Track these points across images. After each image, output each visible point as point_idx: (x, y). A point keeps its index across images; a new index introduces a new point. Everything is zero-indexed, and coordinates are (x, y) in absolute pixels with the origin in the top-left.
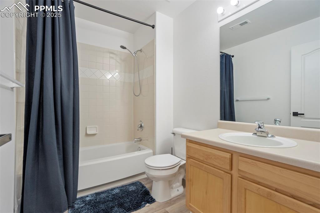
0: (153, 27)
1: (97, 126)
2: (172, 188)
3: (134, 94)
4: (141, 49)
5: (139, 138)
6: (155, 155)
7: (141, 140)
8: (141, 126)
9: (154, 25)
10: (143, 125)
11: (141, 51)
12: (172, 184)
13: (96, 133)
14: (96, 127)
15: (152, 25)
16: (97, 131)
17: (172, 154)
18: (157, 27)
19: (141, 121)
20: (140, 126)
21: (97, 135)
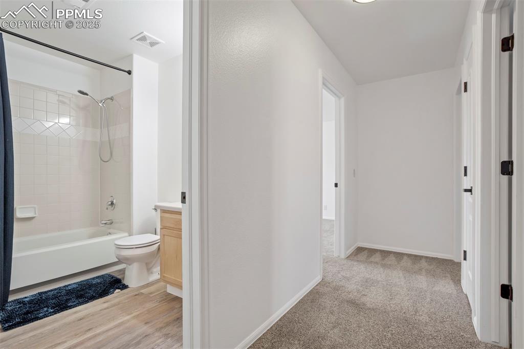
0: (129, 73)
1: (35, 206)
2: (152, 273)
3: (101, 159)
4: (112, 97)
5: (109, 220)
6: (132, 235)
7: (112, 222)
8: (112, 204)
9: (130, 71)
10: (114, 201)
11: (112, 99)
12: (151, 268)
13: (34, 216)
14: (35, 208)
15: (127, 70)
16: (36, 214)
17: (156, 234)
18: (134, 73)
19: (112, 196)
20: (110, 203)
21: (36, 218)
